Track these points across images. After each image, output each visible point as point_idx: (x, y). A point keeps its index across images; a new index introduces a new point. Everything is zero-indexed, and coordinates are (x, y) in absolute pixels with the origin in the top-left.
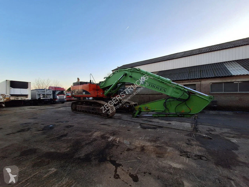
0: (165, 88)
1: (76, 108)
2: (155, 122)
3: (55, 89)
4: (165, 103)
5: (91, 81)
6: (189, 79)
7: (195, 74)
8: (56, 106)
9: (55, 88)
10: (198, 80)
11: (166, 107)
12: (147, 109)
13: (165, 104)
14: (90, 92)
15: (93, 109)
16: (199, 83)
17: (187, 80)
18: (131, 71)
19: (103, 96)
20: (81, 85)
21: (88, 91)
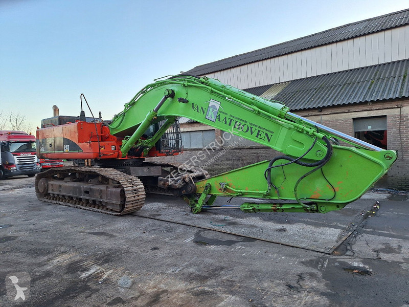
0: (269, 131)
1: (46, 190)
2: (245, 226)
3: (9, 137)
4: (269, 170)
5: (83, 113)
6: (366, 102)
7: (386, 86)
8: (6, 184)
9: (10, 134)
10: (394, 105)
11: (271, 184)
12: (226, 189)
13: (269, 174)
14: (80, 145)
15: (87, 192)
16: (396, 112)
17: (361, 103)
18: (184, 85)
19: (118, 156)
20: (60, 124)
21: (77, 142)
